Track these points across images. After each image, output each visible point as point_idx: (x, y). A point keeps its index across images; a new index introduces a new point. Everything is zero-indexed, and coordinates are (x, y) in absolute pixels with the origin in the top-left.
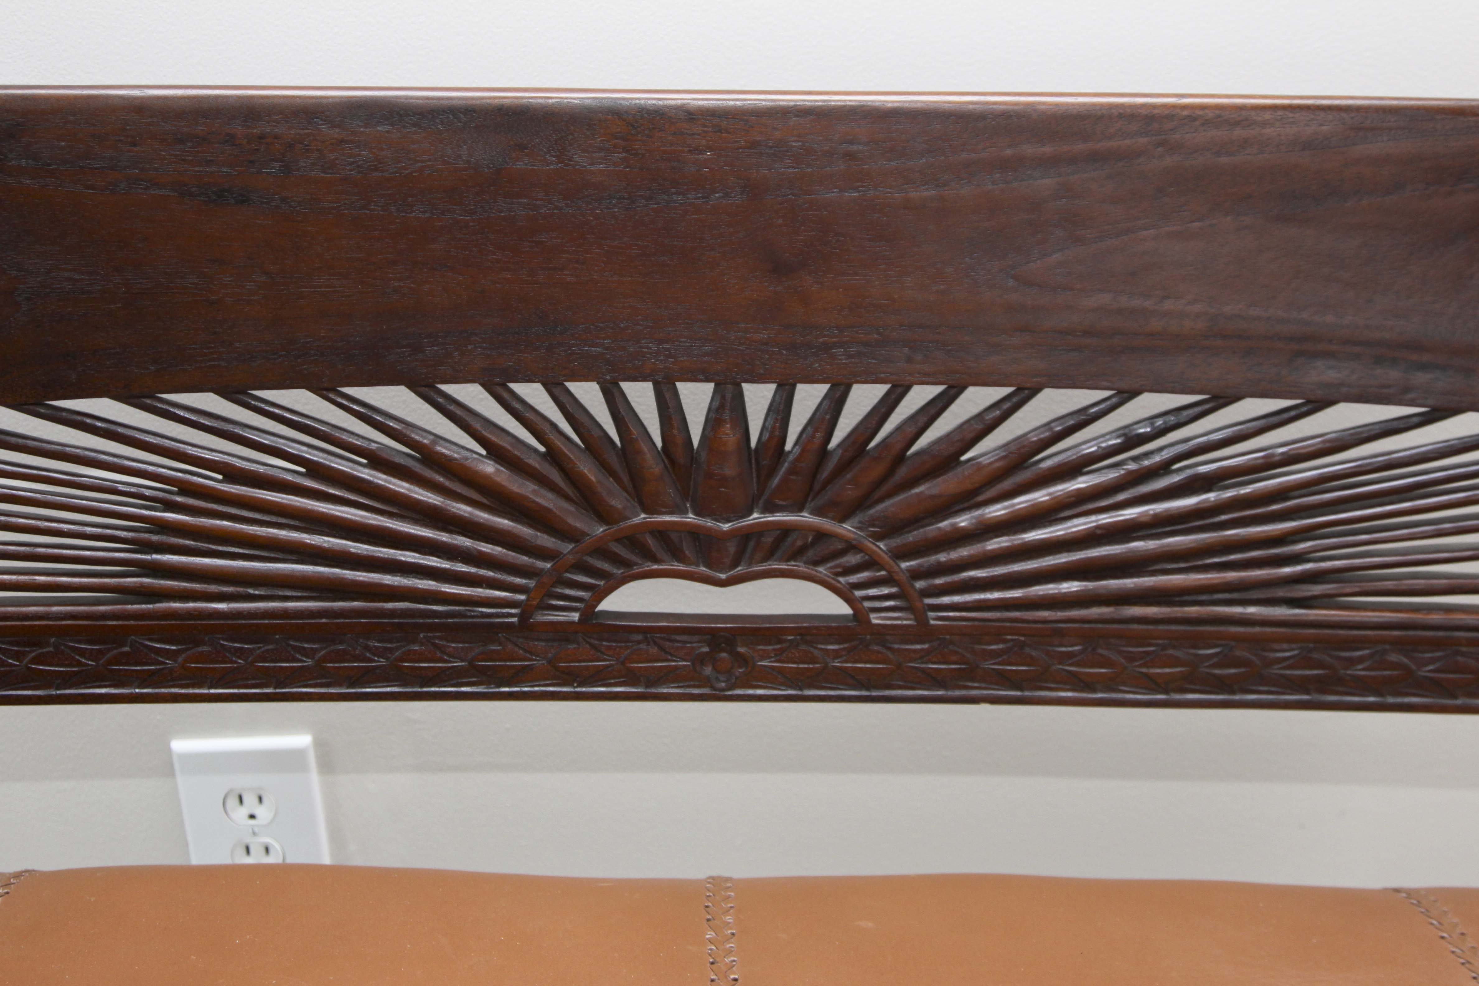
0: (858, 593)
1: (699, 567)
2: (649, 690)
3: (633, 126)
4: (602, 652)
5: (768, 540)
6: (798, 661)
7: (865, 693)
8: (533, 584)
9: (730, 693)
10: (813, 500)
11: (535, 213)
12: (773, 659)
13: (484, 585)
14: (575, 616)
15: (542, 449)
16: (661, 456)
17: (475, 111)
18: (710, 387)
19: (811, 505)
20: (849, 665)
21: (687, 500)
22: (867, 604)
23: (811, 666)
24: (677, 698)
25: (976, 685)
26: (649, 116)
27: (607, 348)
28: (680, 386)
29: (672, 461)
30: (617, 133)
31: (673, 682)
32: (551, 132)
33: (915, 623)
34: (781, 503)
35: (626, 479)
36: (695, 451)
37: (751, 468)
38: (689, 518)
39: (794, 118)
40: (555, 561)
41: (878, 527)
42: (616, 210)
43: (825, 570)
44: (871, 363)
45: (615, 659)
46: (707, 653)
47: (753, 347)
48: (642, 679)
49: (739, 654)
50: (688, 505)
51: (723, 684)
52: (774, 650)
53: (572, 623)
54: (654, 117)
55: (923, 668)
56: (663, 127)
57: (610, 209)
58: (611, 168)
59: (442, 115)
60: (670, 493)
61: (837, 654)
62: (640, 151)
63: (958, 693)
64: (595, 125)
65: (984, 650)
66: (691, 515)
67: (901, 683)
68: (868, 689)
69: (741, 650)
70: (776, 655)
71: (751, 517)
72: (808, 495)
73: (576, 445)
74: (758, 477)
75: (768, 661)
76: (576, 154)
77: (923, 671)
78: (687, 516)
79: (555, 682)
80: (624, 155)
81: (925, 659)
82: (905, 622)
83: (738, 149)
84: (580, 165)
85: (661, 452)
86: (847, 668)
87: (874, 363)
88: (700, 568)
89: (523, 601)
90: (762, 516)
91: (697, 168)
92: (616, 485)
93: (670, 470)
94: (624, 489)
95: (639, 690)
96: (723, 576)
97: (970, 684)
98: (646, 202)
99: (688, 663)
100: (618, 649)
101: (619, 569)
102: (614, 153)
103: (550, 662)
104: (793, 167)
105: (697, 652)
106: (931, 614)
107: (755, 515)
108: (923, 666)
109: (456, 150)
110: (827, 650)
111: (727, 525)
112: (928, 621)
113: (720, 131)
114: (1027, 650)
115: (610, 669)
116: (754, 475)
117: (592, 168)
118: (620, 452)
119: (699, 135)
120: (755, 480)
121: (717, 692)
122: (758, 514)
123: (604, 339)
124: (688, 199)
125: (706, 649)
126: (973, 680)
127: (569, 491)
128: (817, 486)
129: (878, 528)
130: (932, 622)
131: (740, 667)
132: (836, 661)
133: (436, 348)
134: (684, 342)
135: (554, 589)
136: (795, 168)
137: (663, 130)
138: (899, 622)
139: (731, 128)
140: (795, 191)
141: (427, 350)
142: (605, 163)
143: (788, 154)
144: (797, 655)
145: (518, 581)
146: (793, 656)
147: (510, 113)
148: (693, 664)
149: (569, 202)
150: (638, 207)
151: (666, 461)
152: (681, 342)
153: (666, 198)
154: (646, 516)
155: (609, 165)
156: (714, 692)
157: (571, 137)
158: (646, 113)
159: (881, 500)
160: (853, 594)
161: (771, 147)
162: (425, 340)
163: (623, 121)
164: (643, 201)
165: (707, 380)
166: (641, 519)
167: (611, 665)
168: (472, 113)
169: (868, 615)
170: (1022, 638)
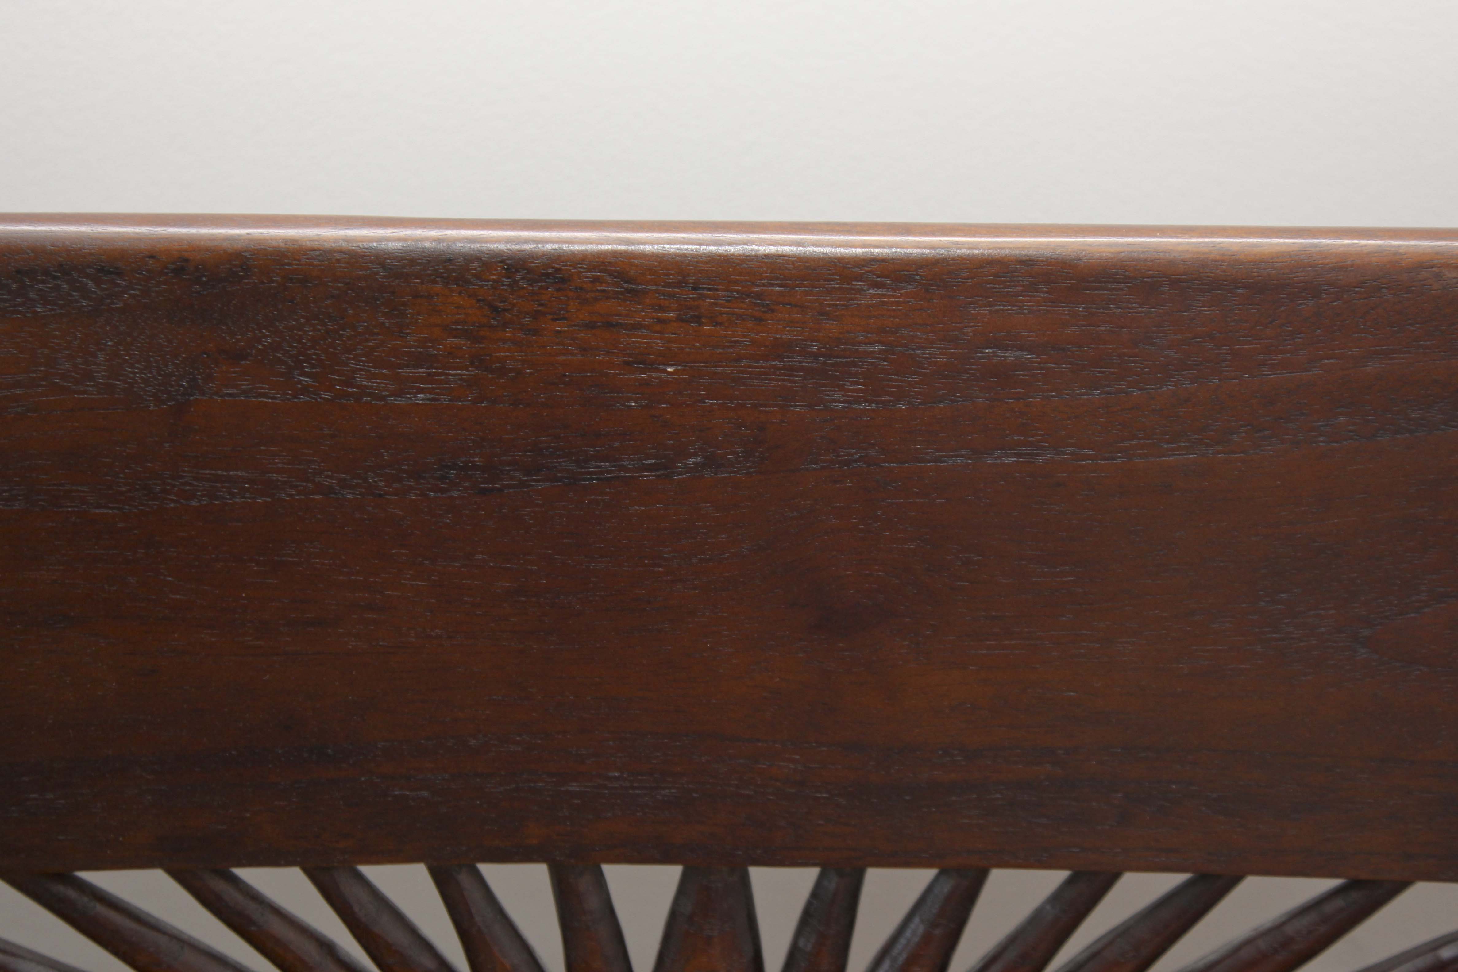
3: (495, 309)
11: (269, 500)
17: (119, 273)
18: (671, 874)
26: (531, 285)
28: (613, 873)
30: (457, 323)
32: (302, 320)
39: (869, 289)
42: (456, 494)
47: (771, 790)
54: (541, 287)
56: (562, 309)
57: (442, 491)
58: (445, 400)
59: (43, 282)
62: (509, 364)
64: (404, 304)
76: (361, 370)
80: (473, 371)
83: (739, 359)
84: (369, 395)
91: (644, 402)
98: (524, 476)
102: (449, 369)
104: (866, 401)
109: (79, 360)
113: (697, 319)
117: (401, 401)
119: (648, 328)
124: (623, 468)
133: (50, 796)
136: (870, 402)
137: (564, 318)
139: (721, 314)
140: (872, 453)
142: (430, 391)
143: (854, 370)
147: (204, 279)
149: (348, 477)
150: (509, 486)
153: (572, 466)
155: (438, 394)
157: (348, 332)
158: (522, 279)
161: (816, 356)
163: (469, 296)
164: (518, 474)
168: (113, 276)
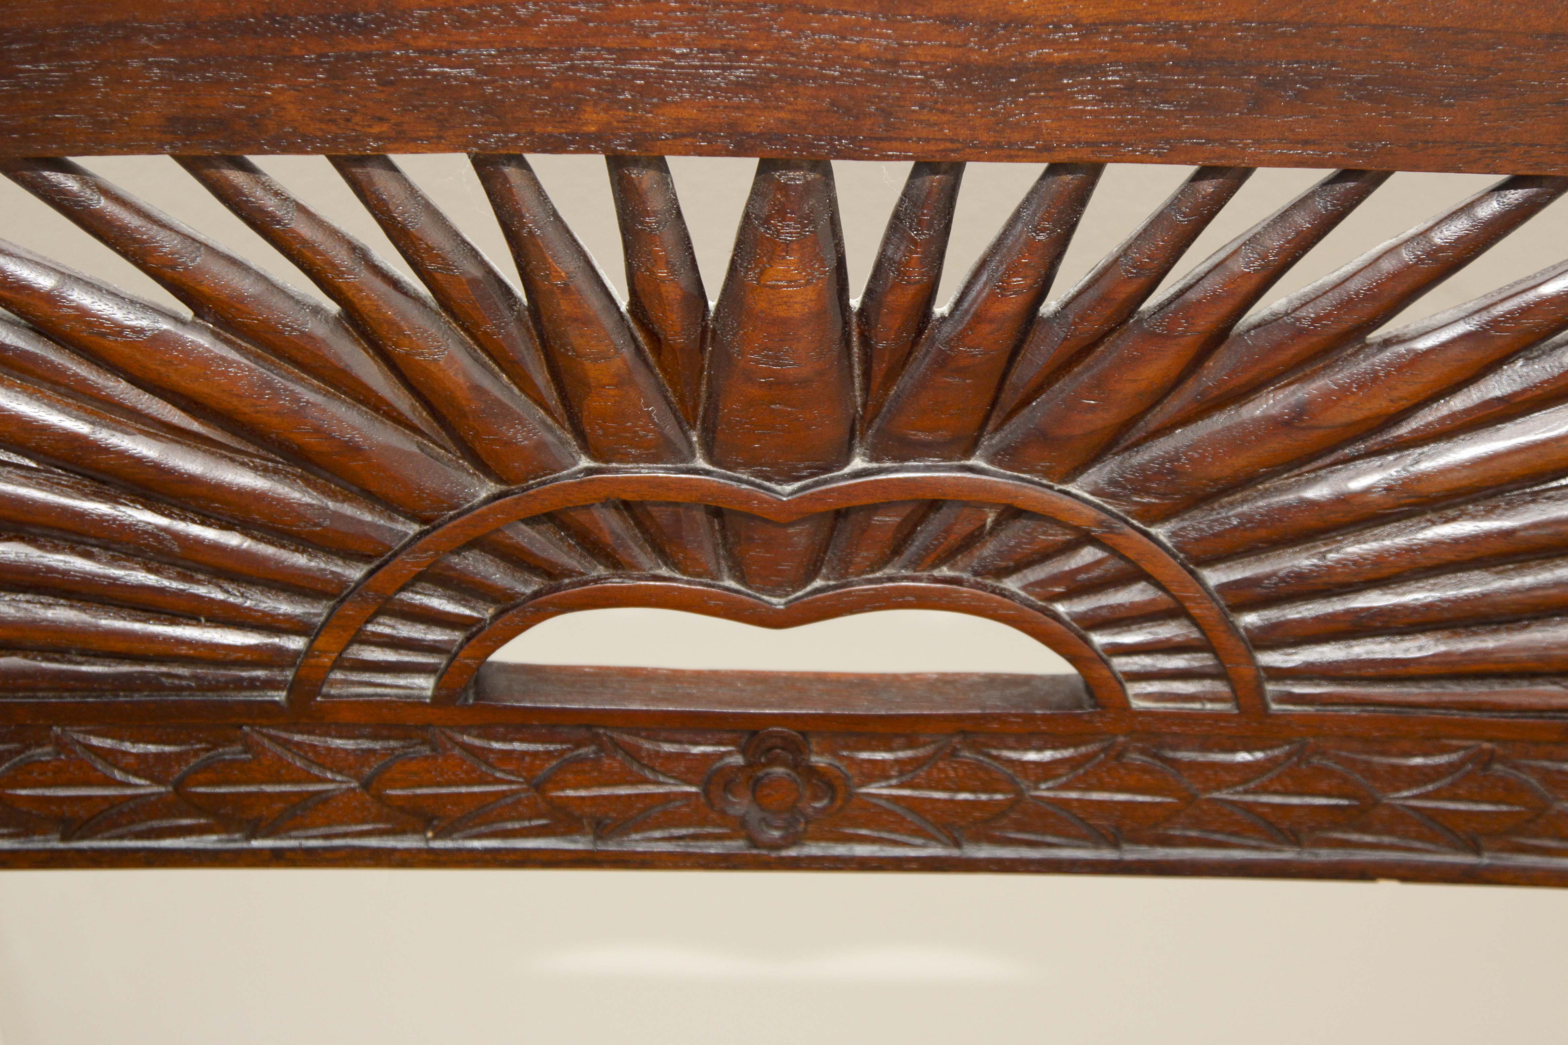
0: (1099, 639)
1: (722, 580)
2: (601, 847)
4: (491, 765)
5: (889, 520)
6: (953, 787)
7: (1108, 854)
8: (319, 615)
9: (793, 852)
10: (997, 429)
12: (894, 782)
13: (203, 620)
14: (425, 684)
15: (333, 307)
16: (629, 328)
18: (749, 165)
19: (994, 442)
20: (1073, 795)
21: (693, 427)
22: (1121, 664)
23: (984, 797)
24: (670, 865)
25: (1368, 839)
27: (489, 70)
29: (655, 339)
31: (659, 826)
33: (1236, 712)
34: (922, 436)
35: (541, 377)
36: (712, 314)
37: (849, 355)
38: (696, 471)
40: (372, 566)
41: (1157, 495)
43: (1024, 588)
44: (1160, 112)
45: (521, 780)
46: (740, 769)
47: (859, 70)
48: (585, 821)
49: (813, 771)
50: (695, 439)
51: (776, 834)
52: (897, 761)
53: (414, 704)
55: (1246, 803)
60: (649, 413)
61: (1045, 770)
63: (1325, 855)
65: (1395, 768)
66: (701, 463)
67: (1193, 833)
68: (1115, 845)
69: (819, 760)
70: (901, 773)
71: (847, 470)
72: (987, 418)
73: (416, 298)
74: (867, 374)
75: (883, 784)
77: (1249, 808)
78: (691, 465)
79: (381, 826)
81: (1252, 785)
82: (1209, 706)
85: (628, 316)
86: (1068, 801)
87: (1166, 113)
88: (721, 583)
89: (297, 653)
90: (875, 465)
92: (516, 390)
93: (651, 359)
94: (540, 402)
95: (580, 846)
96: (778, 602)
97: (1354, 837)
99: (693, 789)
100: (527, 759)
101: (526, 583)
103: (366, 785)
105: (718, 765)
106: (1271, 688)
107: (858, 463)
108: (1250, 798)
110: (1024, 764)
111: (788, 488)
112: (1266, 707)
114: (1498, 768)
115: (509, 800)
116: (857, 371)
118: (527, 313)
120: (857, 383)
121: (764, 852)
122: (863, 461)
123: (477, 45)
125: (738, 760)
126: (1364, 829)
127: (403, 402)
128: (1008, 399)
129: (1156, 498)
130: (1274, 707)
131: (816, 798)
132: (1043, 786)
134: (683, 56)
135: (370, 628)
138: (1197, 706)
141: (21, 71)
144: (952, 774)
145: (285, 607)
146: (943, 776)
148: (706, 792)
151: (640, 337)
152: (674, 55)
154: (593, 464)
156: (755, 852)
159: (1165, 430)
160: (1088, 642)
162: (16, 46)
165: (740, 151)
166: (580, 472)
167: (513, 793)
169: (1123, 690)
170: (1487, 745)
